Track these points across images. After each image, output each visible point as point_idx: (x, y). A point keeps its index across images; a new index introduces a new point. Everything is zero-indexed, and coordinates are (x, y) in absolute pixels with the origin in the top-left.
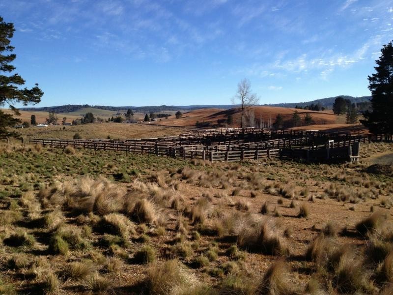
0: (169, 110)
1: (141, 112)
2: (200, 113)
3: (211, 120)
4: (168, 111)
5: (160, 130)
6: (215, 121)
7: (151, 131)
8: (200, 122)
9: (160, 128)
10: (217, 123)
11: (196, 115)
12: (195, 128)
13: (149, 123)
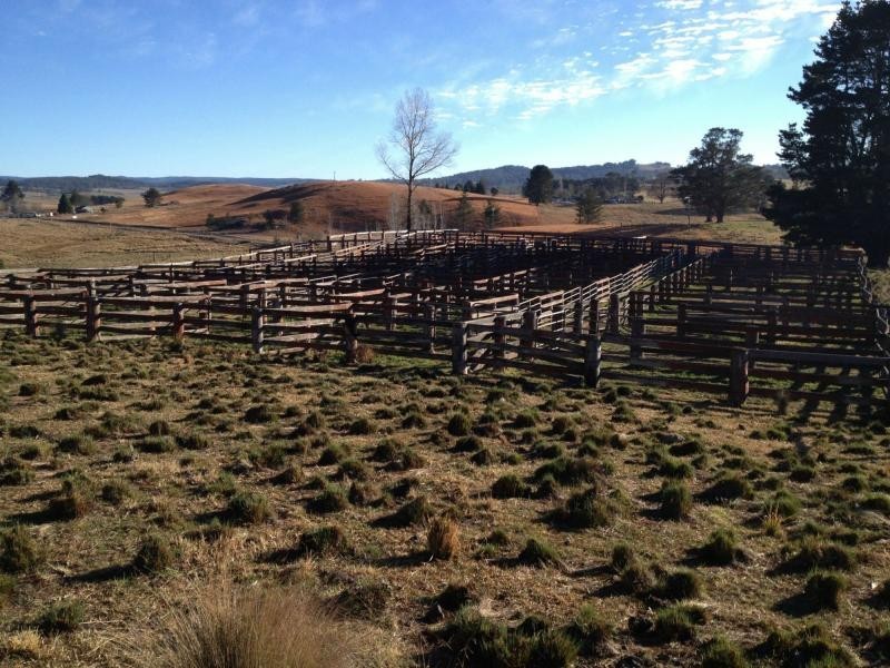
0: (115, 187)
1: (37, 191)
2: (205, 194)
3: (247, 212)
4: (111, 190)
5: (109, 237)
6: (257, 215)
7: (84, 240)
8: (216, 216)
9: (108, 230)
10: (264, 220)
11: (197, 200)
12: (207, 232)
13: (75, 217)
